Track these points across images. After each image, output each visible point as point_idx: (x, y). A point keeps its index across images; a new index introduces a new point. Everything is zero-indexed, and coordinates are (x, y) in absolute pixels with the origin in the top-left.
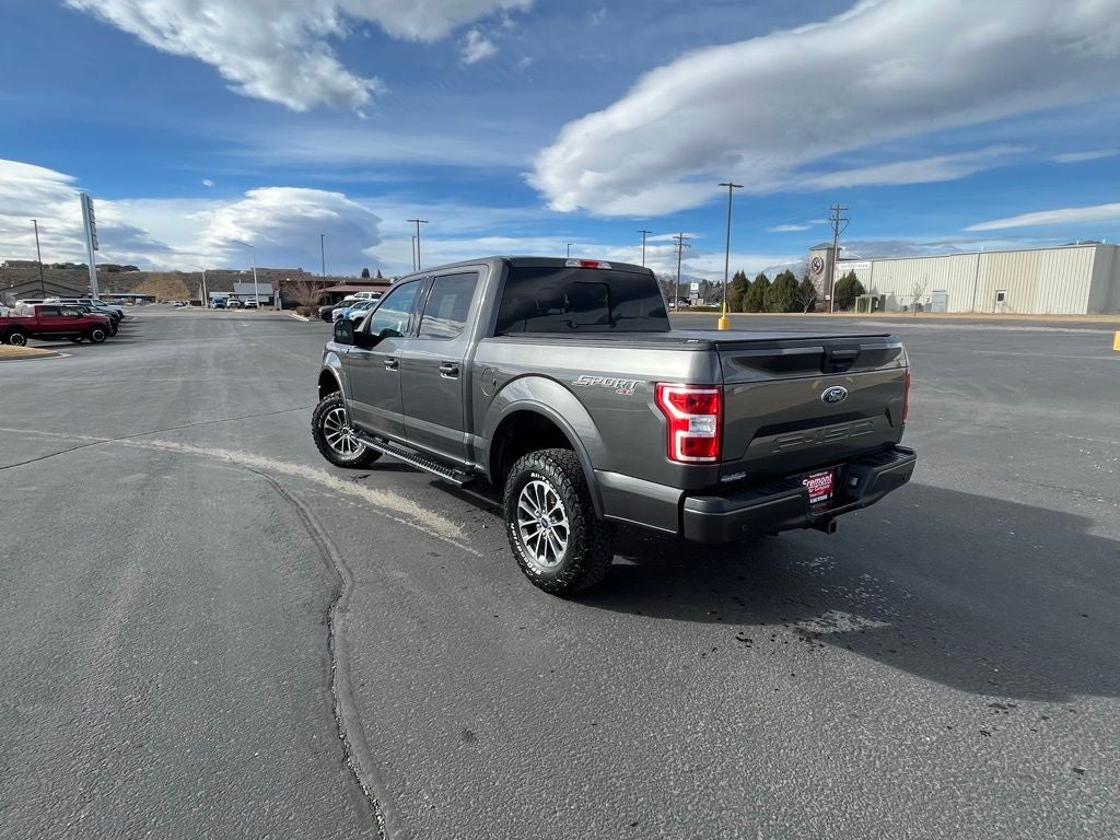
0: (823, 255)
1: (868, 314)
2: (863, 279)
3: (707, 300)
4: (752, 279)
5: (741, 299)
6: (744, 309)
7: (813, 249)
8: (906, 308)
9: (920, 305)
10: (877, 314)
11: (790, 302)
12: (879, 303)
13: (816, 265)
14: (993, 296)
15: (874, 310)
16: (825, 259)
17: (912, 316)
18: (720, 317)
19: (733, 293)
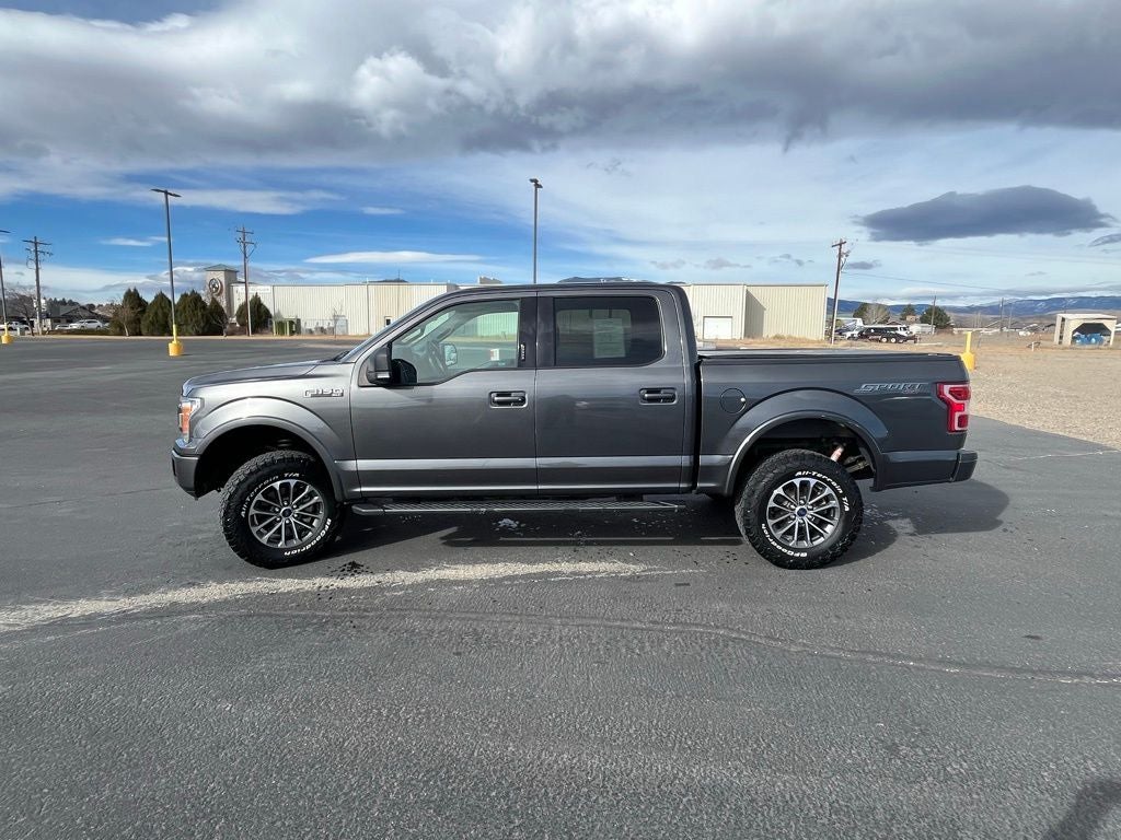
0: (221, 276)
1: (287, 337)
2: (267, 302)
3: (56, 321)
4: (149, 298)
5: (138, 321)
6: (144, 331)
7: (207, 270)
8: (311, 332)
9: (322, 328)
10: (295, 337)
11: (202, 325)
12: (295, 326)
13: (214, 286)
14: (383, 322)
15: (292, 333)
16: (223, 280)
17: (318, 338)
18: (171, 341)
19: (128, 314)
